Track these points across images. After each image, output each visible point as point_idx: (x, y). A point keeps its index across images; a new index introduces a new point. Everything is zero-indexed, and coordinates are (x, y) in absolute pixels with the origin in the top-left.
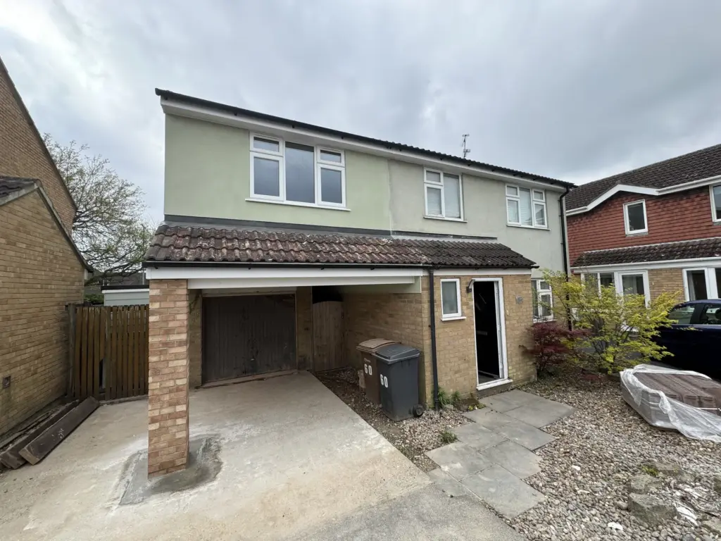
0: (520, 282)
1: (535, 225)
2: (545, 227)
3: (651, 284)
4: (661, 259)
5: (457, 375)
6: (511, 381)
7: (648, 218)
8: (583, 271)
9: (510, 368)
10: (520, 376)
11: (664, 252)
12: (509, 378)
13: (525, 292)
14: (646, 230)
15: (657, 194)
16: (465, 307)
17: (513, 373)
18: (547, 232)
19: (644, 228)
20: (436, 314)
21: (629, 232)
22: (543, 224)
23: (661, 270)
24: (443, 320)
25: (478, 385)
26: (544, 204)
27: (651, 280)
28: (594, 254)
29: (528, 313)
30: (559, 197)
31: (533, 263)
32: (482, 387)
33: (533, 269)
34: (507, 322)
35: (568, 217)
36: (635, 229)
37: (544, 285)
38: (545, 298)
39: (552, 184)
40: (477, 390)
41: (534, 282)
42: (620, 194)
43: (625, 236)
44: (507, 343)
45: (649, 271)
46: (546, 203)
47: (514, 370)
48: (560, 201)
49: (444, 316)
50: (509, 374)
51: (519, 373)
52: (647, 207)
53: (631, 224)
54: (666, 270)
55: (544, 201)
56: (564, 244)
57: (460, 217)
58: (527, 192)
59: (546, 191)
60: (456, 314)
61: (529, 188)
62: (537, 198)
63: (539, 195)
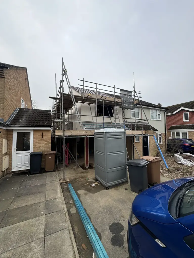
1: (158, 119)
2: (160, 120)
3: (189, 135)
4: (192, 128)
7: (189, 117)
8: (172, 131)
9: (150, 153)
11: (193, 127)
14: (189, 120)
15: (192, 111)
16: (140, 139)
18: (160, 122)
19: (188, 120)
20: (134, 141)
21: (184, 120)
22: (160, 119)
23: (191, 131)
27: (189, 134)
28: (175, 126)
30: (164, 112)
31: (157, 129)
33: (156, 131)
34: (150, 143)
35: (166, 116)
36: (186, 120)
37: (160, 135)
38: (160, 138)
39: (162, 109)
41: (157, 134)
42: (182, 110)
43: (183, 122)
45: (188, 131)
48: (165, 113)
49: (136, 141)
52: (189, 114)
53: (185, 118)
54: (192, 131)
55: (160, 113)
56: (165, 124)
57: (139, 118)
58: (156, 111)
59: (161, 110)
60: (138, 141)
61: (156, 110)
62: (158, 112)
63: (159, 111)
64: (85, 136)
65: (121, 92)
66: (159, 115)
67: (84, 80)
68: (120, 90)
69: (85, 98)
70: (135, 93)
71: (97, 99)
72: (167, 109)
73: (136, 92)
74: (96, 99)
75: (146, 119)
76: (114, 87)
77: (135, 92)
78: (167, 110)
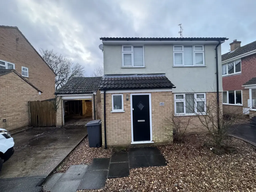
0: (163, 95)
12: (153, 141)
13: (167, 100)
17: (156, 139)
25: (133, 141)
40: (131, 144)
44: (152, 124)
46: (204, 52)
50: (153, 139)
51: (160, 139)
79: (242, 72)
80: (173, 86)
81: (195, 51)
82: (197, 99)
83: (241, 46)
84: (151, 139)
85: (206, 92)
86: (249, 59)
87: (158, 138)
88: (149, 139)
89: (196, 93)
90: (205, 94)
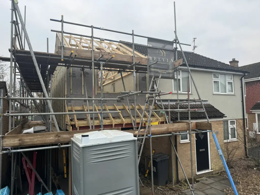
0: (218, 124)
1: (228, 93)
2: (233, 93)
5: (187, 168)
6: (212, 170)
8: (257, 112)
9: (212, 164)
10: (217, 168)
12: (211, 169)
13: (220, 129)
16: (191, 137)
17: (214, 167)
18: (234, 96)
20: (178, 140)
24: (181, 143)
25: (197, 172)
26: (233, 82)
29: (221, 138)
30: (240, 77)
31: (224, 115)
32: (198, 173)
34: (211, 143)
37: (232, 123)
40: (196, 174)
41: (227, 122)
44: (210, 153)
46: (234, 81)
47: (214, 166)
48: (241, 80)
49: (181, 141)
50: (211, 167)
51: (216, 167)
55: (233, 80)
56: (243, 101)
58: (224, 76)
59: (234, 75)
60: (187, 140)
61: (225, 74)
62: (229, 79)
63: (230, 77)
64: (56, 145)
65: (150, 43)
66: (230, 83)
67: (64, 20)
68: (147, 39)
69: (67, 57)
70: (178, 45)
71: (93, 60)
72: (246, 72)
73: (180, 42)
74: (91, 60)
75: (198, 98)
76: (131, 33)
77: (178, 43)
78: (246, 74)
79: (246, 96)
80: (225, 116)
81: (227, 80)
82: (230, 126)
83: (239, 66)
84: (210, 168)
85: (236, 119)
86: (252, 84)
87: (215, 165)
88: (208, 168)
89: (229, 120)
90: (235, 120)
